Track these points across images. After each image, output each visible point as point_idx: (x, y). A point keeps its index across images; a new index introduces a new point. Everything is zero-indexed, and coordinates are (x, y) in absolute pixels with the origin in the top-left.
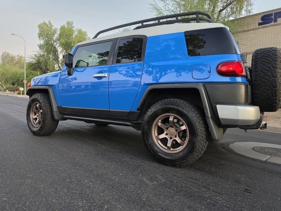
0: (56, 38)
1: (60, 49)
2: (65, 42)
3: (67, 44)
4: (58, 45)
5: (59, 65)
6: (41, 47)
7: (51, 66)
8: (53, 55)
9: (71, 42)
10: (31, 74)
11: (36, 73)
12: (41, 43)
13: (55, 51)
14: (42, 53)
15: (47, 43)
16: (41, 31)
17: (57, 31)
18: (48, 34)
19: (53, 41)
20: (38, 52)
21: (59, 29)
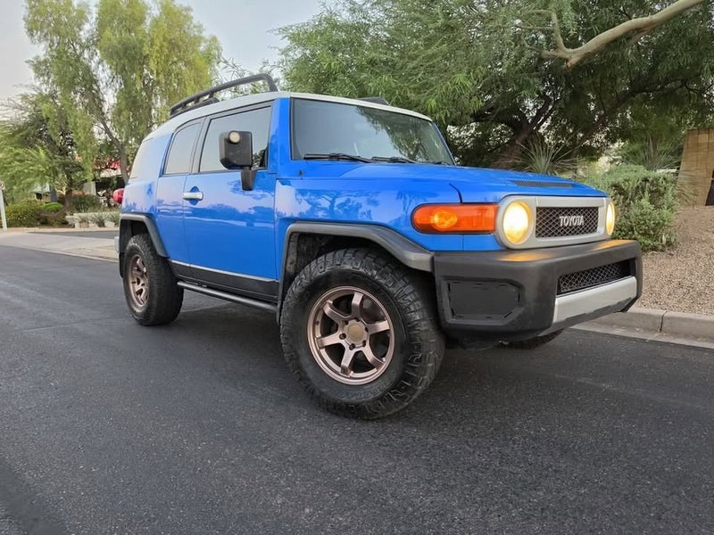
0: (87, 35)
1: (103, 73)
2: (119, 43)
3: (126, 50)
4: (96, 59)
5: (105, 125)
6: (40, 68)
7: (80, 130)
8: (82, 94)
9: (141, 42)
10: (18, 158)
11: (32, 156)
12: (37, 57)
13: (90, 81)
14: (46, 90)
15: (59, 52)
16: (34, 10)
17: (89, 13)
18: (58, 22)
19: (78, 47)
20: (34, 88)
21: (96, 6)
